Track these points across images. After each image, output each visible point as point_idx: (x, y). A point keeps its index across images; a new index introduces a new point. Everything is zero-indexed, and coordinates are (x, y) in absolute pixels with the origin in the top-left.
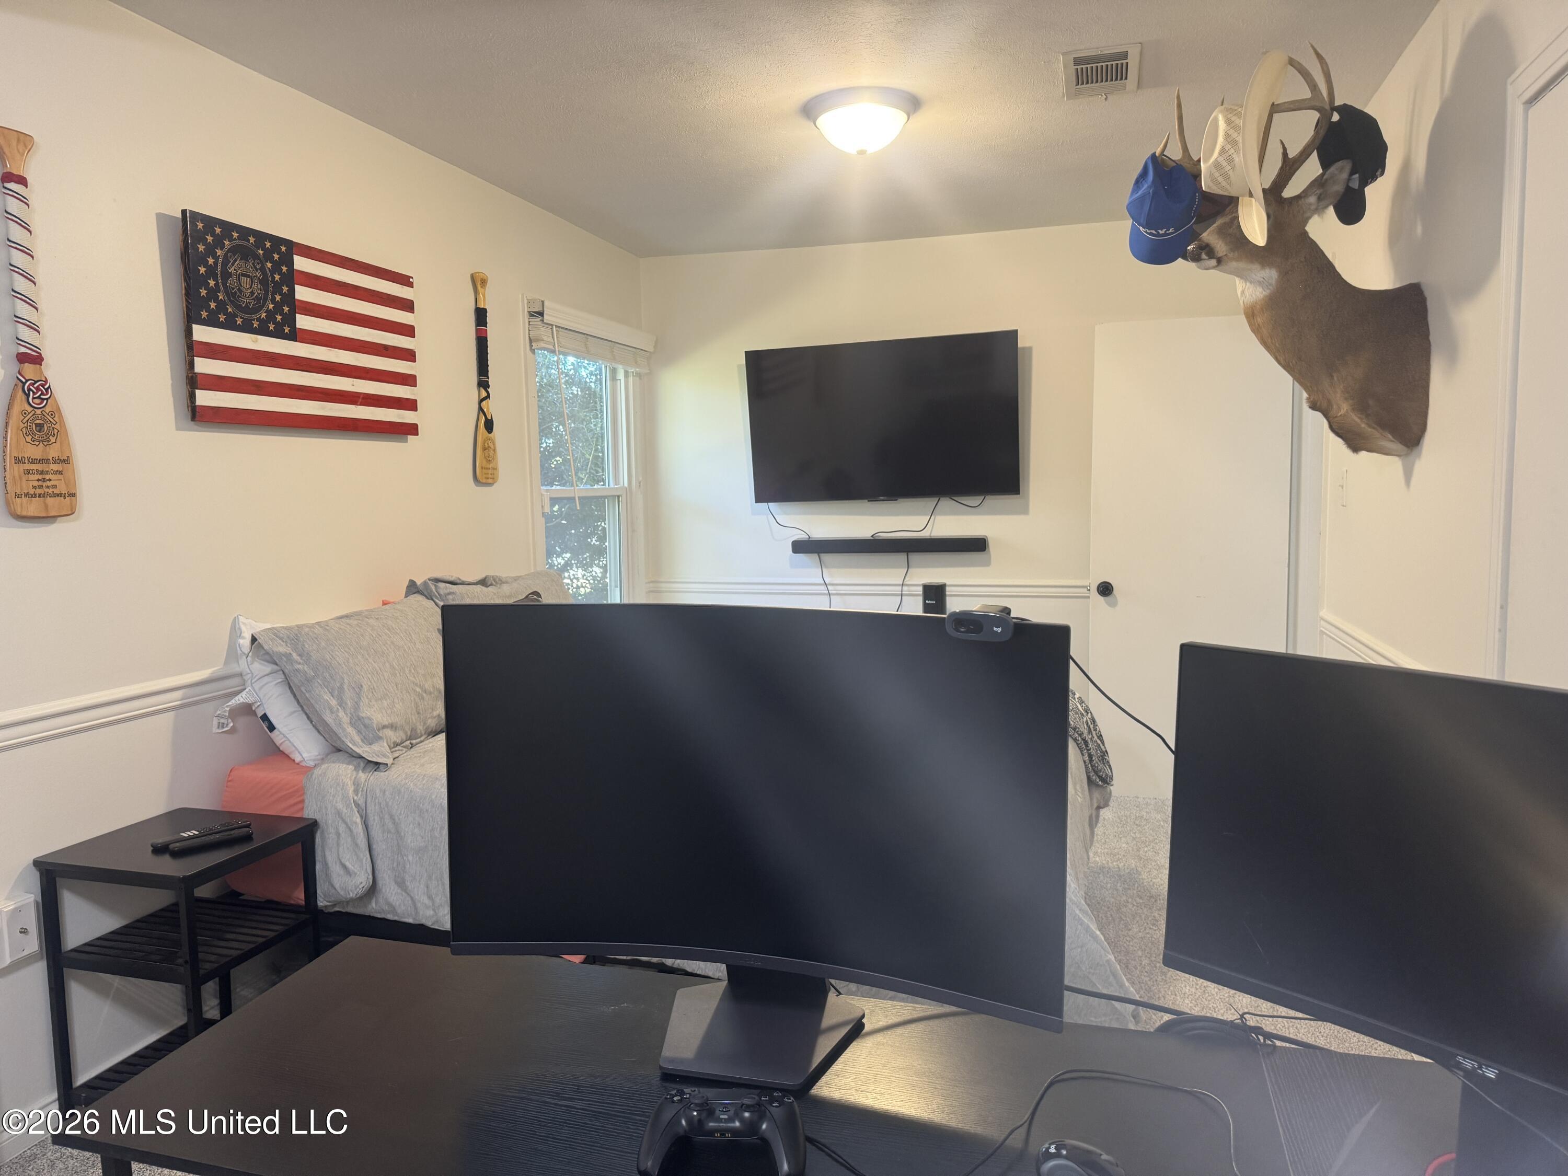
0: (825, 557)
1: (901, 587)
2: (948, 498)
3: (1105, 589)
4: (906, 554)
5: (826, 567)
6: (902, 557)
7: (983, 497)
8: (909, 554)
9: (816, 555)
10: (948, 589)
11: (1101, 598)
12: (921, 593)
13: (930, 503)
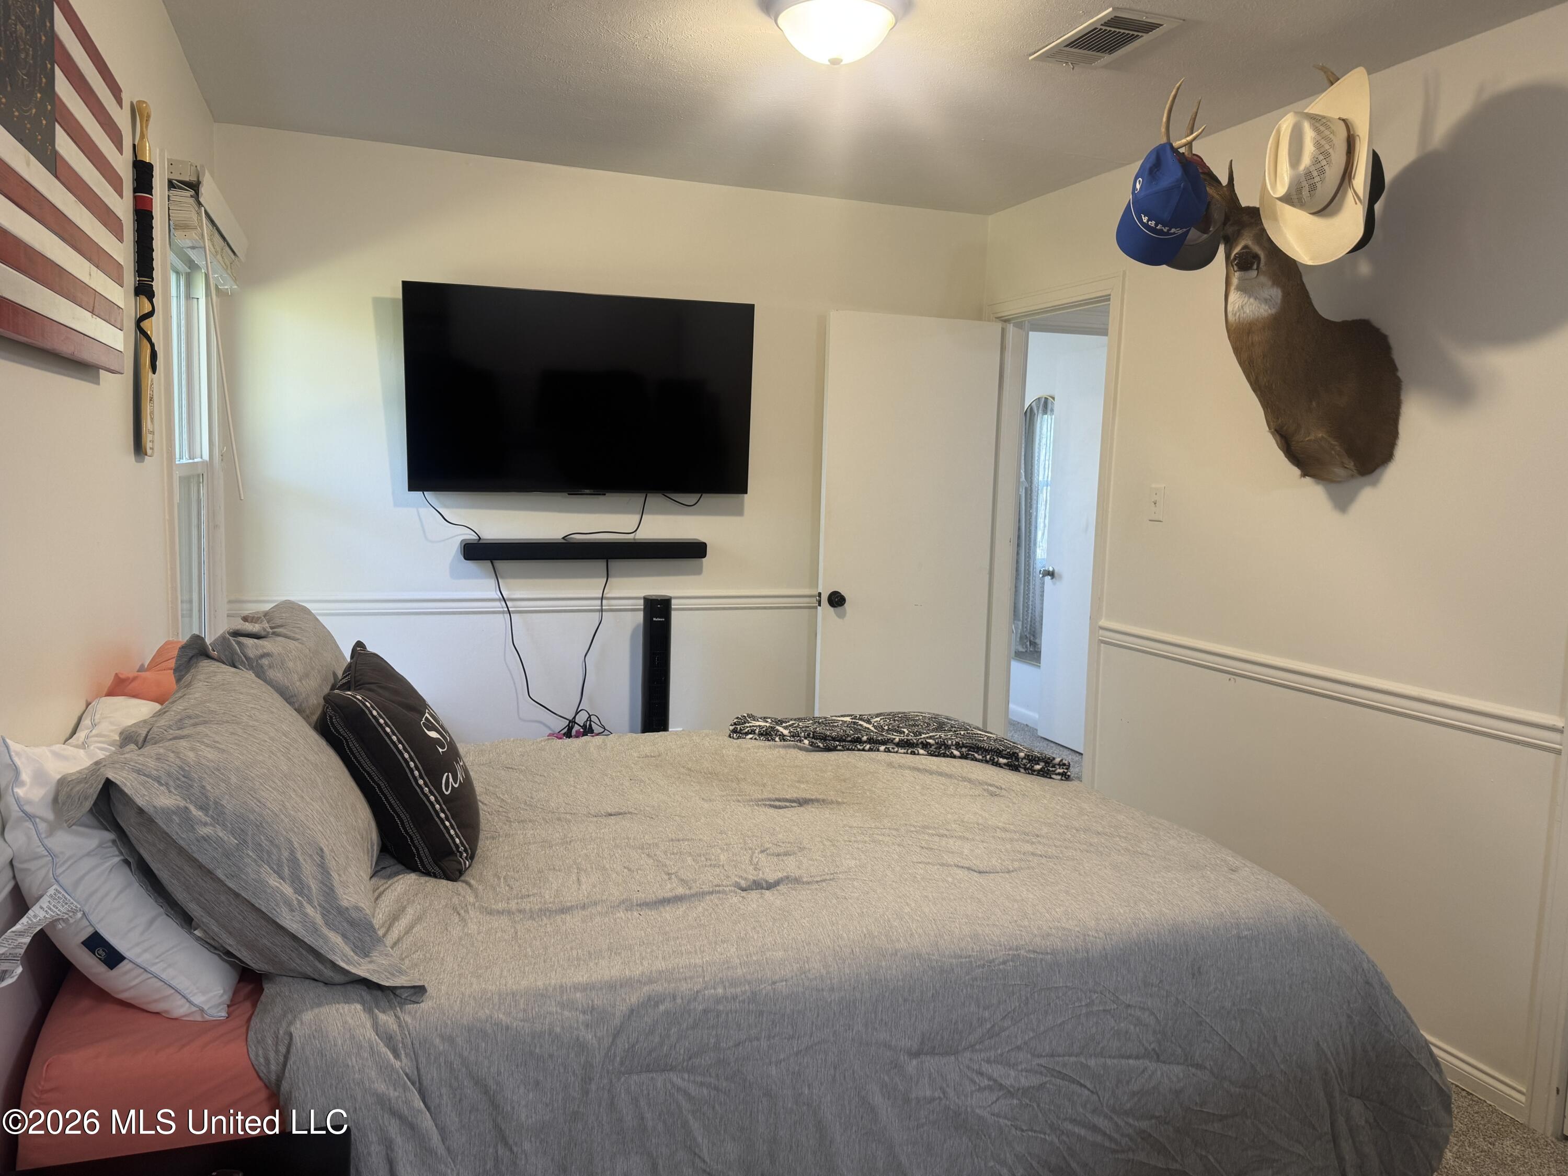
0: (501, 565)
1: (599, 602)
2: (661, 495)
3: (837, 600)
4: (605, 560)
5: (502, 578)
6: (601, 564)
7: (700, 495)
8: (609, 560)
9: (489, 561)
10: (673, 601)
11: (832, 609)
12: (642, 607)
13: (636, 499)
